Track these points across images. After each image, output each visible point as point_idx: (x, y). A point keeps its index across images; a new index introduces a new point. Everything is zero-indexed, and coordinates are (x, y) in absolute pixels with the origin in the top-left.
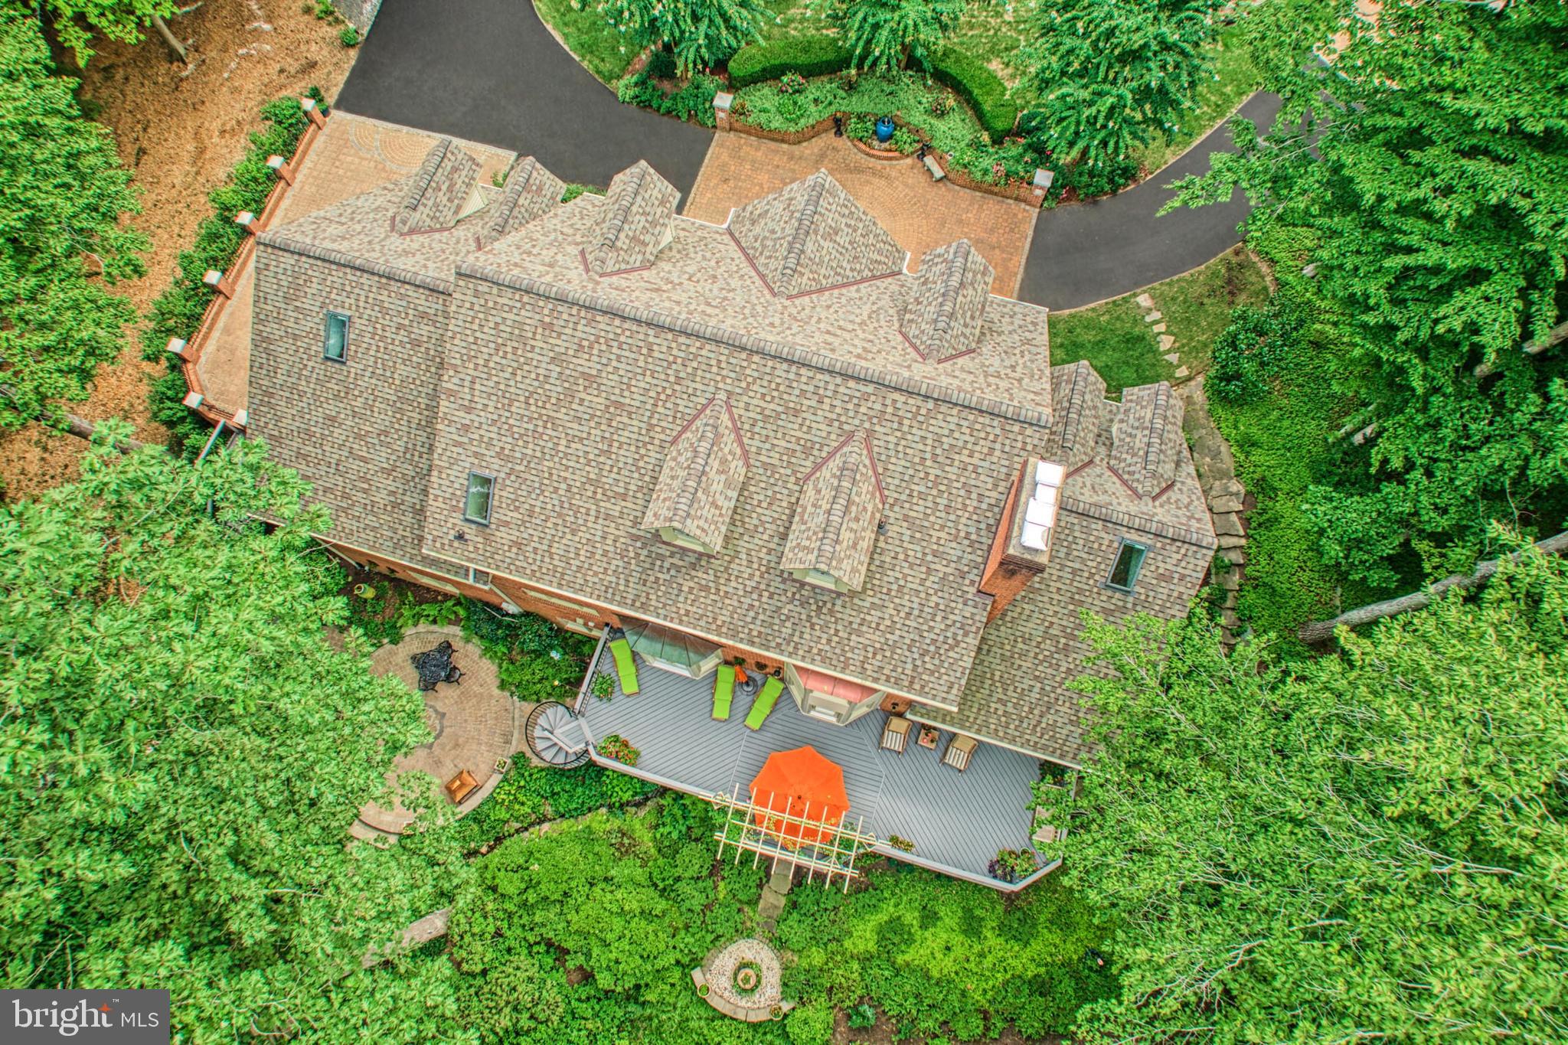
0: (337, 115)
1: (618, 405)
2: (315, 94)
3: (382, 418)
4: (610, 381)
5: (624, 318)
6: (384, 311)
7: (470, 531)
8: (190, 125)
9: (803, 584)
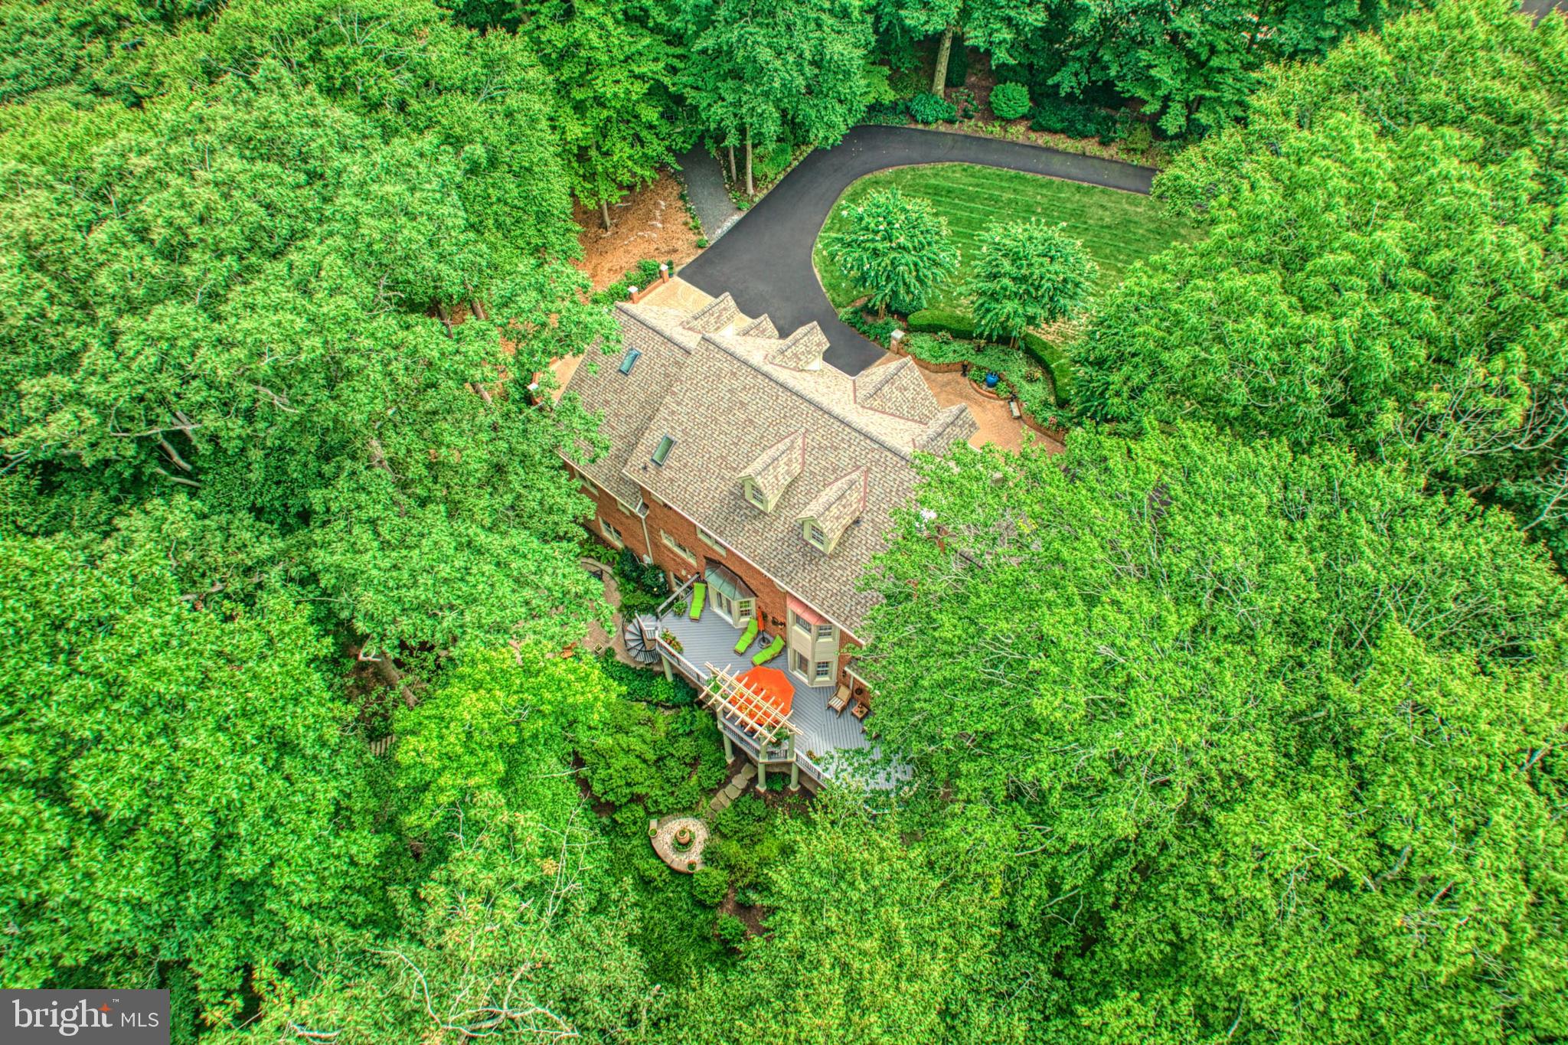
0: (676, 278)
1: (751, 421)
2: (670, 264)
3: (632, 409)
4: (752, 408)
5: (771, 379)
6: (659, 355)
7: (651, 466)
8: (594, 262)
9: (807, 544)
